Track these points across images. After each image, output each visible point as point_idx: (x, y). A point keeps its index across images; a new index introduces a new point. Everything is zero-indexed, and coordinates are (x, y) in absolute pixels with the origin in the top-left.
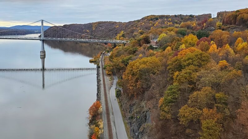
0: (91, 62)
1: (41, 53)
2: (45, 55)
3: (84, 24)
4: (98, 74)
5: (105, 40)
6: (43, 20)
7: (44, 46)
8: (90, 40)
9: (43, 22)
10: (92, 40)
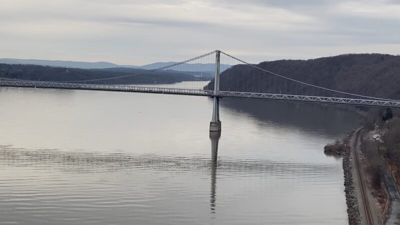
0: (329, 151)
1: (210, 126)
2: (220, 131)
3: (310, 61)
4: (348, 184)
5: (362, 98)
6: (219, 52)
7: (218, 109)
8: (326, 99)
9: (219, 55)
10: (330, 98)
